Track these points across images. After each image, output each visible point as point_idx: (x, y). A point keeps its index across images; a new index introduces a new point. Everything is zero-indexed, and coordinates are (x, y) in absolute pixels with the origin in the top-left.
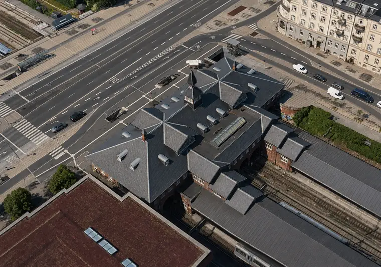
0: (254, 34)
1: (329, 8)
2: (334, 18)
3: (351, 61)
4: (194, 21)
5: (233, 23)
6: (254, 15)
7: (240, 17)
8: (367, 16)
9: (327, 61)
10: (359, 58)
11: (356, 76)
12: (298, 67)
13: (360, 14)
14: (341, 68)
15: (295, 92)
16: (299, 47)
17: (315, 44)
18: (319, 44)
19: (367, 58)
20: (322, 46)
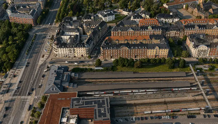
0: (52, 60)
1: (67, 49)
2: (68, 50)
3: (75, 57)
4: (36, 63)
5: (45, 59)
6: (48, 55)
7: (45, 57)
8: (75, 47)
9: (70, 59)
10: (76, 55)
11: (78, 59)
12: (66, 62)
13: (73, 47)
14: (74, 59)
15: (69, 67)
16: (62, 58)
17: (66, 56)
18: (67, 56)
19: (78, 55)
20: (68, 56)
